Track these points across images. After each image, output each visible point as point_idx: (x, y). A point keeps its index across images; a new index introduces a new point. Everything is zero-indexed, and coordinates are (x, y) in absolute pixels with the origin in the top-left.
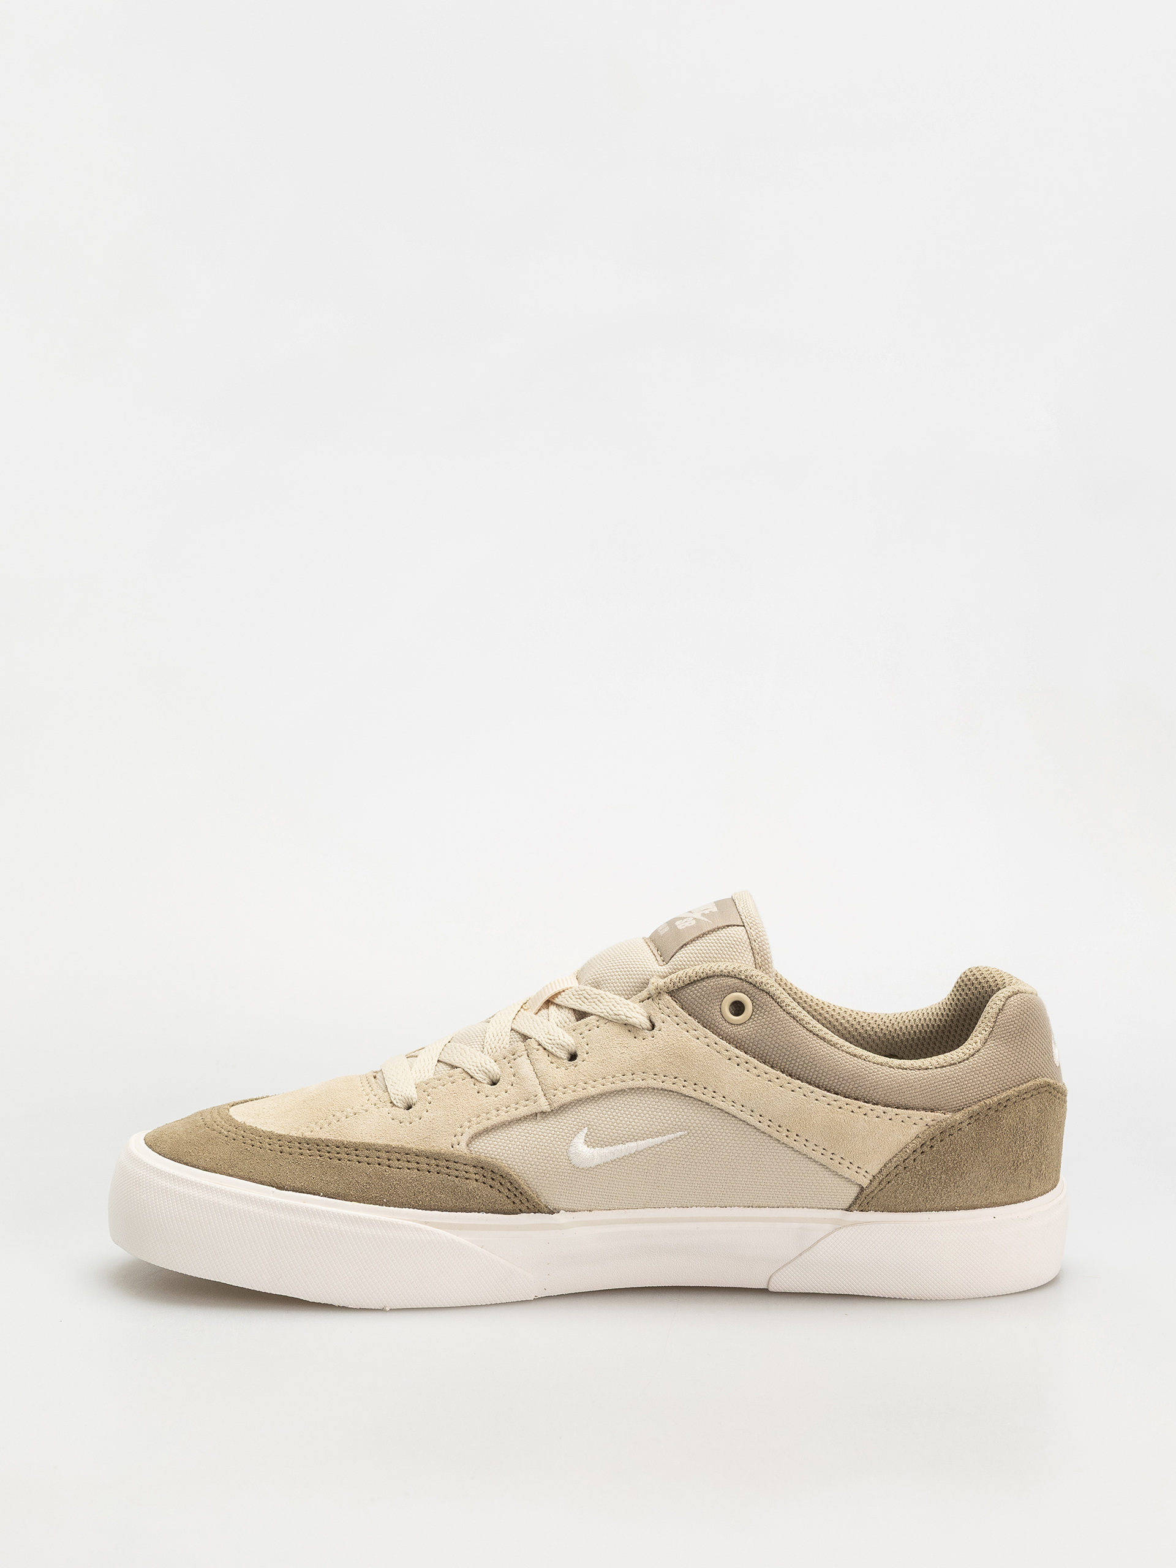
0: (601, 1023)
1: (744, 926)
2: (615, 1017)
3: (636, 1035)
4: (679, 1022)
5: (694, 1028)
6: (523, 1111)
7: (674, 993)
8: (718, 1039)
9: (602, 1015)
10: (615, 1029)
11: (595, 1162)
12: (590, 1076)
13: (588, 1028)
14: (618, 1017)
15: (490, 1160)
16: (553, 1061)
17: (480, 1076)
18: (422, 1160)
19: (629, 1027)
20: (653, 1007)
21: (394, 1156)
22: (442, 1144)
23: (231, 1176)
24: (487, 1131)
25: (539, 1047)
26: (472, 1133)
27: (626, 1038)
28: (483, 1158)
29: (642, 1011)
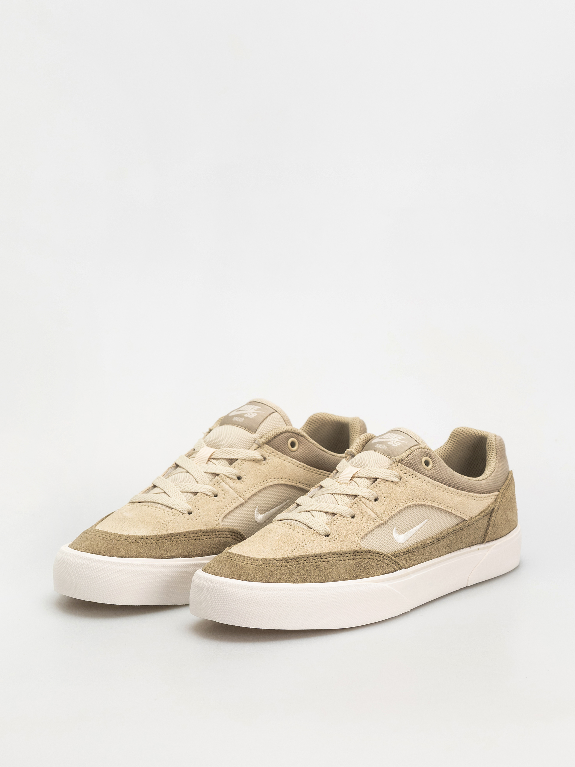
0: (244, 462)
1: (277, 412)
2: (249, 458)
3: (261, 464)
4: (275, 455)
5: (282, 456)
6: (236, 505)
7: (268, 442)
8: (292, 459)
9: (243, 458)
10: (251, 463)
11: (264, 520)
12: (252, 484)
13: (240, 465)
14: (251, 458)
15: (233, 528)
16: (234, 482)
17: (210, 494)
18: (210, 534)
19: (256, 461)
20: (262, 451)
21: (200, 535)
22: (212, 525)
23: (143, 558)
24: (226, 516)
25: (225, 477)
26: (222, 518)
27: (257, 466)
28: (230, 528)
29: (259, 453)
